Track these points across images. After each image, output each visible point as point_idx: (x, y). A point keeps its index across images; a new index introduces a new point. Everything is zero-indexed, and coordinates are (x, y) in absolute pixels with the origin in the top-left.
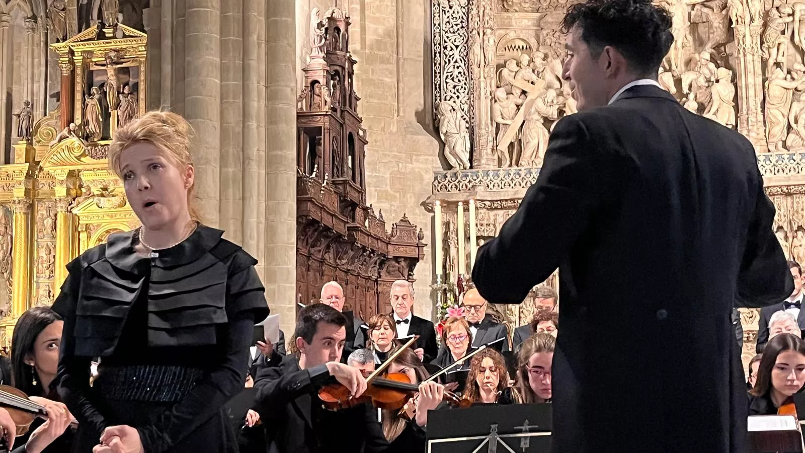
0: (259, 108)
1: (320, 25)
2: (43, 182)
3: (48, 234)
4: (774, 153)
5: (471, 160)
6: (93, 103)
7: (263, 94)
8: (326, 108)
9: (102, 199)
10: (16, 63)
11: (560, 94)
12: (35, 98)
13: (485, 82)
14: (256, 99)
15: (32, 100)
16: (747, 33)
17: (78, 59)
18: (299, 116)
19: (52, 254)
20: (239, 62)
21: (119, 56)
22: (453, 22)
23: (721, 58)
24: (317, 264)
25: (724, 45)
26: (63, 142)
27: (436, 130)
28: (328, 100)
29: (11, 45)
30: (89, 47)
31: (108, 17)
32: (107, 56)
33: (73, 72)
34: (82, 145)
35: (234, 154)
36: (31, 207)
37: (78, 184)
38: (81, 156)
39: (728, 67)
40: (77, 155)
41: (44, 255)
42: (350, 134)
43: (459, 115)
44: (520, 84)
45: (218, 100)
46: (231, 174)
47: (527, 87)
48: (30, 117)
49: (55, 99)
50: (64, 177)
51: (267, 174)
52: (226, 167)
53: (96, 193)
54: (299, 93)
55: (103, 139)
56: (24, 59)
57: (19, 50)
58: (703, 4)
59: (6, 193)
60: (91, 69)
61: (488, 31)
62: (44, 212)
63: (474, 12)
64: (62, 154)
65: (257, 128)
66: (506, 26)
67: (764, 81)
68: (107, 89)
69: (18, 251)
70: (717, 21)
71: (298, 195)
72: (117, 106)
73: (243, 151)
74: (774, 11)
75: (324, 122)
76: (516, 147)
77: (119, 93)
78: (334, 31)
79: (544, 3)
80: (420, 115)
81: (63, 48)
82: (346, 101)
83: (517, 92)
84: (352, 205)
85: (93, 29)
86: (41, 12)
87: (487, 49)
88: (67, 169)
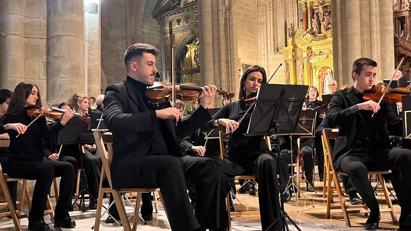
0: (376, 10)
2: (299, 52)
3: (301, 71)
6: (314, 21)
7: (378, 5)
8: (407, 8)
9: (320, 56)
10: (287, 10)
12: (294, 22)
14: (374, 7)
15: (294, 23)
17: (308, 5)
18: (395, 13)
19: (303, 78)
24: (406, 72)
26: (305, 36)
28: (408, 4)
29: (285, 4)
30: (312, 0)
32: (319, 3)
33: (307, 11)
34: (311, 37)
35: (366, 30)
36: (295, 61)
37: (311, 51)
38: (311, 41)
40: (310, 41)
41: (300, 78)
45: (359, 10)
46: (365, 39)
48: (293, 29)
49: (301, 22)
50: (306, 49)
51: (381, 37)
52: (363, 36)
53: (317, 54)
54: (395, 3)
55: (319, 34)
57: (288, 5)
59: (286, 57)
60: (313, 8)
62: (300, 63)
64: (304, 41)
65: (376, 19)
68: (319, 15)
69: (291, 77)
71: (394, 44)
72: (324, 20)
73: (370, 29)
75: (406, 14)
77: (324, 15)
81: (303, 2)
88: (306, 46)
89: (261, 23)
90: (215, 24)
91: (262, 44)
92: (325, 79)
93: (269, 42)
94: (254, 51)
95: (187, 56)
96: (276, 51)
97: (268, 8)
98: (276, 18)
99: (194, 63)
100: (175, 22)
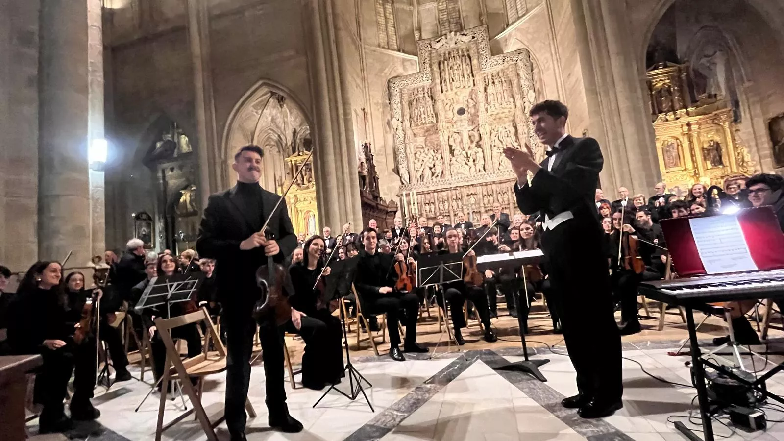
0: (347, 171)
1: (362, 145)
5: (409, 181)
6: (299, 175)
7: (348, 167)
8: (366, 170)
9: (304, 202)
10: (276, 166)
11: (433, 160)
12: (282, 175)
13: (411, 158)
14: (346, 168)
16: (485, 137)
17: (293, 163)
18: (359, 172)
20: (340, 159)
21: (305, 161)
22: (401, 142)
23: (479, 146)
24: (368, 215)
25: (479, 141)
27: (398, 173)
28: (367, 167)
31: (301, 150)
32: (301, 161)
33: (292, 166)
34: (297, 187)
38: (297, 190)
39: (480, 147)
42: (374, 177)
44: (421, 158)
45: (335, 170)
47: (424, 159)
48: (281, 181)
49: (288, 175)
51: (351, 190)
52: (339, 189)
53: (302, 200)
54: (358, 166)
55: (303, 185)
56: (278, 163)
57: (276, 161)
60: (297, 165)
61: (411, 143)
63: (406, 138)
65: (347, 177)
66: (416, 141)
67: (492, 150)
68: (302, 170)
70: (476, 135)
71: (361, 195)
72: (306, 175)
74: (493, 130)
75: (366, 174)
76: (422, 177)
77: (306, 171)
78: (366, 147)
79: (426, 134)
80: (393, 170)
81: (288, 159)
82: (372, 167)
83: (421, 160)
84: (376, 197)
85: (297, 153)
86: (281, 150)
87: (411, 149)
88: (294, 194)
90: (212, 174)
92: (309, 220)
95: (182, 200)
99: (189, 206)
100: (168, 170)
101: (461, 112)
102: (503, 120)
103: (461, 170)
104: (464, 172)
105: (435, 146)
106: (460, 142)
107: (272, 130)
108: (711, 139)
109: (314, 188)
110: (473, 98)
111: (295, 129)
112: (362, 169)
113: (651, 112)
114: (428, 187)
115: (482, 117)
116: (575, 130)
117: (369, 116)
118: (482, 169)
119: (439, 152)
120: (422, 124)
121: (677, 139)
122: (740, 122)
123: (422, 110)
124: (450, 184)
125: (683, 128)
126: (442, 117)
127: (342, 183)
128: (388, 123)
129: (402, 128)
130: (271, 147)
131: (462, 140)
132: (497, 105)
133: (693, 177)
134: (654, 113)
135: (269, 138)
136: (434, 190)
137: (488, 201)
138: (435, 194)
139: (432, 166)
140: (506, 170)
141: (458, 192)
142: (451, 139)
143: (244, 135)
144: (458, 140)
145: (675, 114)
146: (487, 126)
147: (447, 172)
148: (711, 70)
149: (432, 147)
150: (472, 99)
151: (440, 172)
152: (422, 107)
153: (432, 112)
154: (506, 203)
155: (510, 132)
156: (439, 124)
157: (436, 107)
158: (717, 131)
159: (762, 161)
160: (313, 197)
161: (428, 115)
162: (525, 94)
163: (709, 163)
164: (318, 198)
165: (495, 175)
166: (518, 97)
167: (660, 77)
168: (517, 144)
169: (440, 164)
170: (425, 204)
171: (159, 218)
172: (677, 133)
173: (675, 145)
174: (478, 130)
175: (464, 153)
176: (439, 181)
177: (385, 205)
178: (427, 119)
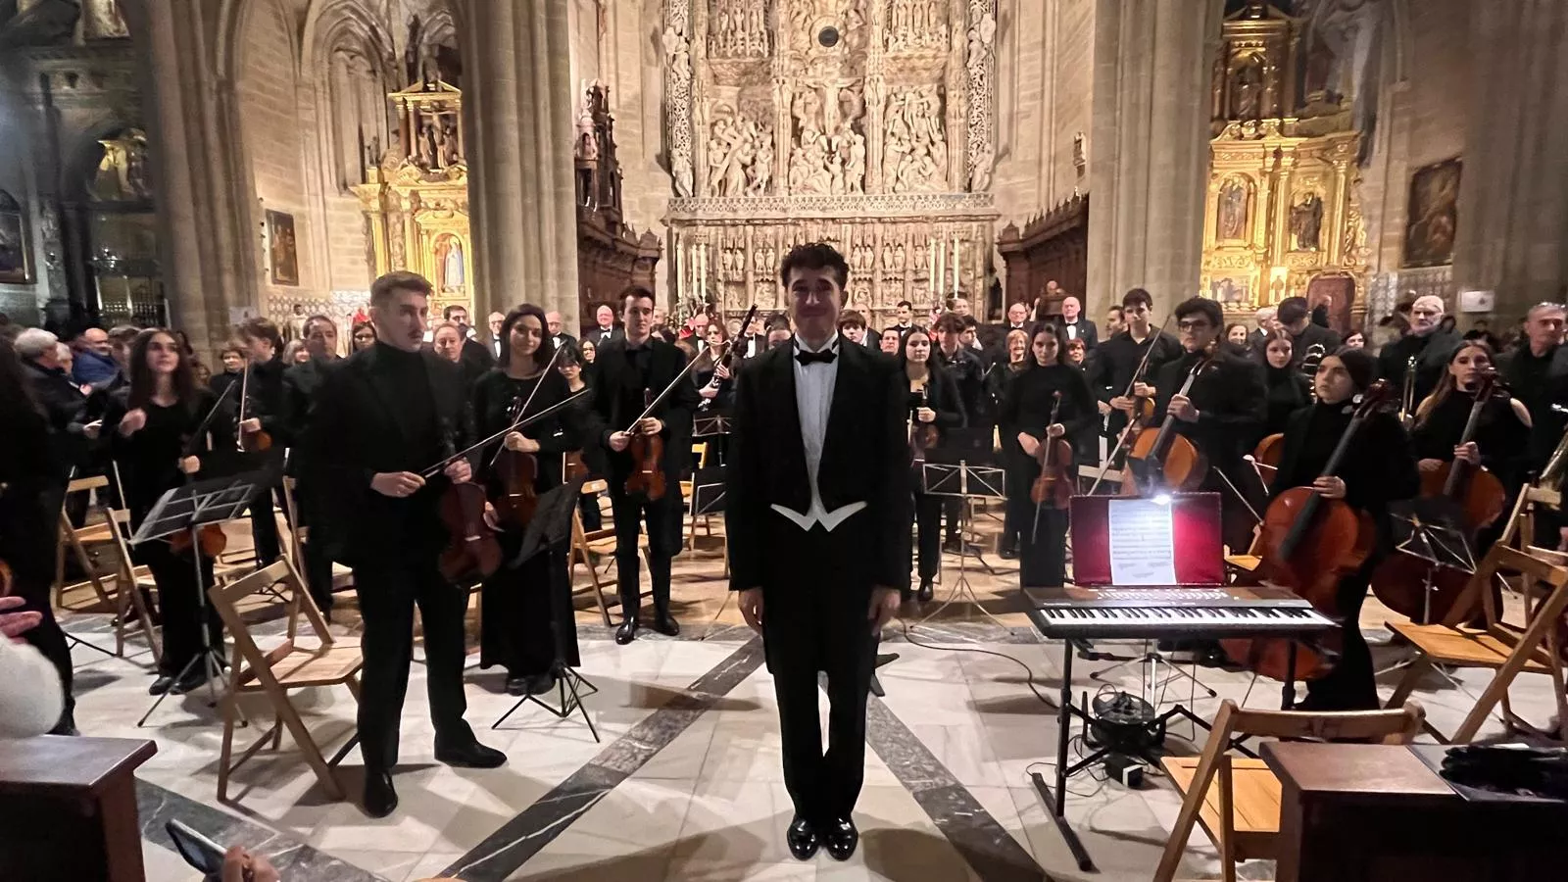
1: (588, 92)
2: (392, 197)
4: (887, 195)
5: (693, 191)
6: (424, 140)
8: (594, 156)
9: (436, 211)
10: (363, 106)
11: (753, 147)
12: (380, 134)
13: (703, 137)
15: (378, 135)
16: (875, 111)
17: (410, 106)
18: (577, 160)
19: (404, 249)
20: (531, 121)
21: (440, 107)
22: (681, 90)
23: (858, 128)
25: (860, 118)
26: (405, 169)
27: (669, 168)
28: (596, 149)
30: (417, 98)
31: (433, 78)
32: (432, 106)
33: (407, 116)
34: (419, 172)
37: (418, 200)
38: (419, 179)
39: (862, 134)
40: (416, 179)
41: (398, 250)
42: (612, 174)
43: (686, 158)
44: (726, 138)
47: (731, 141)
48: (378, 149)
49: (395, 135)
50: (407, 195)
53: (431, 207)
54: (575, 144)
55: (434, 168)
58: (848, 88)
59: (366, 205)
60: (421, 114)
61: (705, 99)
62: (395, 220)
63: (695, 84)
64: (405, 178)
66: (717, 95)
67: (884, 144)
68: (434, 130)
69: (378, 246)
70: (856, 101)
72: (442, 142)
74: (893, 96)
75: (593, 166)
76: (723, 184)
77: (443, 133)
78: (598, 96)
79: (743, 81)
80: (659, 158)
81: (398, 97)
82: (608, 148)
83: (725, 144)
84: (614, 223)
85: (420, 84)
86: (379, 68)
87: (704, 112)
88: (409, 189)
89: (306, 125)
90: (193, 116)
91: (309, 170)
92: (449, 256)
93: (325, 167)
94: (290, 182)
95: (104, 165)
96: (342, 188)
97: (320, 94)
98: (340, 120)
100: (60, 77)
101: (829, 37)
102: (918, 75)
103: (813, 182)
104: (816, 185)
105: (761, 114)
106: (817, 113)
107: (354, 11)
108: (1311, 189)
109: (464, 180)
110: (860, 9)
111: (416, 18)
112: (583, 151)
113: (1216, 112)
114: (735, 211)
115: (876, 60)
116: (1063, 129)
117: (610, 15)
118: (858, 185)
119: (769, 129)
120: (736, 54)
121: (1250, 180)
122: (1368, 165)
123: (739, 18)
124: (784, 210)
125: (1267, 159)
126: (782, 45)
127: (532, 182)
128: (655, 39)
129: (686, 56)
130: (352, 57)
131: (822, 106)
132: (910, 40)
133: (1257, 262)
134: (1221, 117)
135: (345, 32)
136: (748, 221)
137: (863, 259)
138: (749, 229)
139: (748, 160)
140: (908, 195)
141: (799, 230)
142: (799, 103)
143: (277, 16)
144: (814, 108)
145: (1257, 125)
146: (882, 85)
147: (781, 182)
148: (1347, 40)
149: (755, 116)
150: (857, 11)
151: (766, 178)
152: (739, 11)
153: (762, 28)
154: (900, 268)
155: (929, 106)
156: (775, 61)
157: (772, 15)
158: (1325, 175)
159: (1384, 250)
160: (459, 202)
161: (750, 35)
162: (975, 21)
163: (1294, 238)
164: (473, 209)
165: (883, 204)
166: (958, 24)
167: (1251, 36)
168: (940, 137)
169: (766, 161)
170: (725, 249)
171: (42, 209)
172: (1253, 167)
173: (1244, 193)
174: (861, 91)
175: (823, 140)
176: (761, 201)
177: (632, 242)
178: (748, 43)
